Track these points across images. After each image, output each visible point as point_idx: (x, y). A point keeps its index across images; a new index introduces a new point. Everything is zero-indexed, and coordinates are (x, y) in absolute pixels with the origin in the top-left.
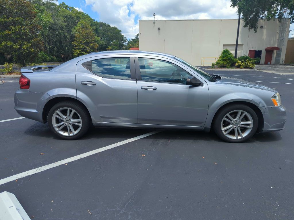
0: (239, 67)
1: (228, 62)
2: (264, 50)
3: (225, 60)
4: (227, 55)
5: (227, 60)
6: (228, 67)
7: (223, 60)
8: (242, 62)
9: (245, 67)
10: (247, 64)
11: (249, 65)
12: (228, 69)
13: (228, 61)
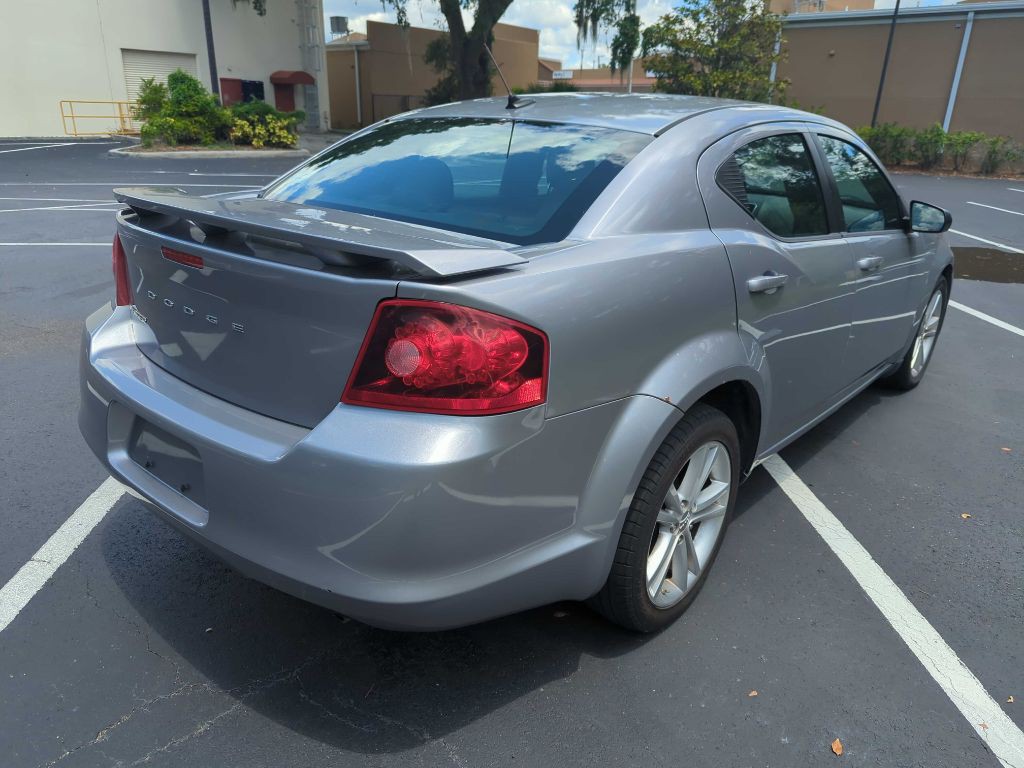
0: (245, 141)
1: (201, 123)
2: (269, 80)
3: (188, 115)
4: (192, 93)
5: (197, 114)
6: (205, 144)
7: (181, 115)
8: (252, 123)
9: (269, 144)
10: (274, 133)
11: (279, 137)
12: (211, 149)
13: (201, 119)
